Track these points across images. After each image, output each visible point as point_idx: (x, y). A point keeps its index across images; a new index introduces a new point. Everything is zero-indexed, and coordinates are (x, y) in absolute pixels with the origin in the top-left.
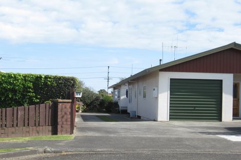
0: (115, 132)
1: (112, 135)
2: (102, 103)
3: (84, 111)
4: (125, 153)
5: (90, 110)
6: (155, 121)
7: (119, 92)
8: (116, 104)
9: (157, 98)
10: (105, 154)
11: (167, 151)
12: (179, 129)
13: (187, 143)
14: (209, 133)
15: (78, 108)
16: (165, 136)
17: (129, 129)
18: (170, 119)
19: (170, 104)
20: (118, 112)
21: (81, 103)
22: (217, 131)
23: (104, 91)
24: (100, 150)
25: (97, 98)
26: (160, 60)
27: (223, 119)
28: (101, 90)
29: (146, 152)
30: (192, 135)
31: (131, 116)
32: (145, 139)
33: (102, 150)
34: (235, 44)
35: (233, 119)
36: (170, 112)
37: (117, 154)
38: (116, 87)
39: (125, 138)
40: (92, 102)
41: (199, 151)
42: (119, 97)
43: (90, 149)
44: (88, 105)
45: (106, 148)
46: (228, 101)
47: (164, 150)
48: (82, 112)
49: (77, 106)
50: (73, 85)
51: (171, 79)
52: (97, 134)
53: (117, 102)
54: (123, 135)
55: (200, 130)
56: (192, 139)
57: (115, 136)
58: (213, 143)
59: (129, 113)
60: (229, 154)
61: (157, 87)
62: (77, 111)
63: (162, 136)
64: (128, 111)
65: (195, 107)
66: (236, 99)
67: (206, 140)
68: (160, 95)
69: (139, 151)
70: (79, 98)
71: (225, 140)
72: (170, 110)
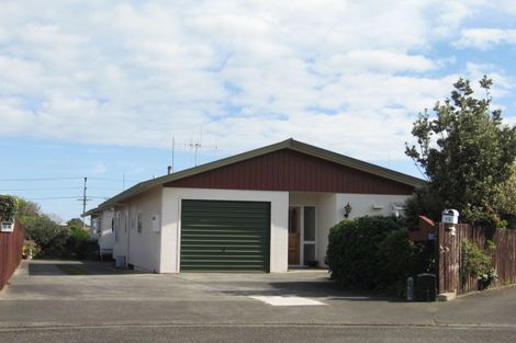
0: (74, 294)
1: (67, 299)
2: (71, 242)
3: (37, 257)
4: (79, 330)
5: (48, 254)
6: (155, 272)
7: (100, 223)
8: (95, 244)
9: (159, 233)
10: (44, 331)
11: (155, 325)
12: (190, 286)
13: (194, 311)
14: (239, 293)
15: (27, 251)
16: (161, 299)
17: (104, 288)
18: (182, 269)
19: (182, 243)
20: (98, 258)
21: (32, 243)
22: (253, 289)
23: (79, 220)
24: (36, 324)
25: (63, 234)
26: (169, 168)
27: (272, 269)
28: (73, 220)
29: (118, 326)
30: (209, 296)
31: (118, 265)
32: (123, 304)
33: (41, 324)
34: (291, 141)
35: (289, 268)
36: (181, 258)
37: (64, 331)
38: (95, 214)
39: (88, 303)
40: (52, 241)
41: (210, 324)
42: (99, 232)
43: (19, 324)
44: (44, 246)
45: (49, 320)
46: (279, 238)
47: (151, 322)
48: (34, 258)
49: (24, 248)
50: (9, 210)
51: (183, 200)
52: (40, 297)
53: (97, 241)
54: (87, 297)
55: (225, 288)
56: (205, 304)
57: (73, 299)
58: (239, 309)
59: (114, 260)
60: (260, 328)
61: (160, 214)
62: (25, 257)
63: (155, 299)
64: (114, 257)
65: (224, 248)
66: (294, 235)
67: (228, 305)
68: (163, 228)
69: (106, 325)
70: (9, 233)
71: (262, 304)
72: (182, 253)
